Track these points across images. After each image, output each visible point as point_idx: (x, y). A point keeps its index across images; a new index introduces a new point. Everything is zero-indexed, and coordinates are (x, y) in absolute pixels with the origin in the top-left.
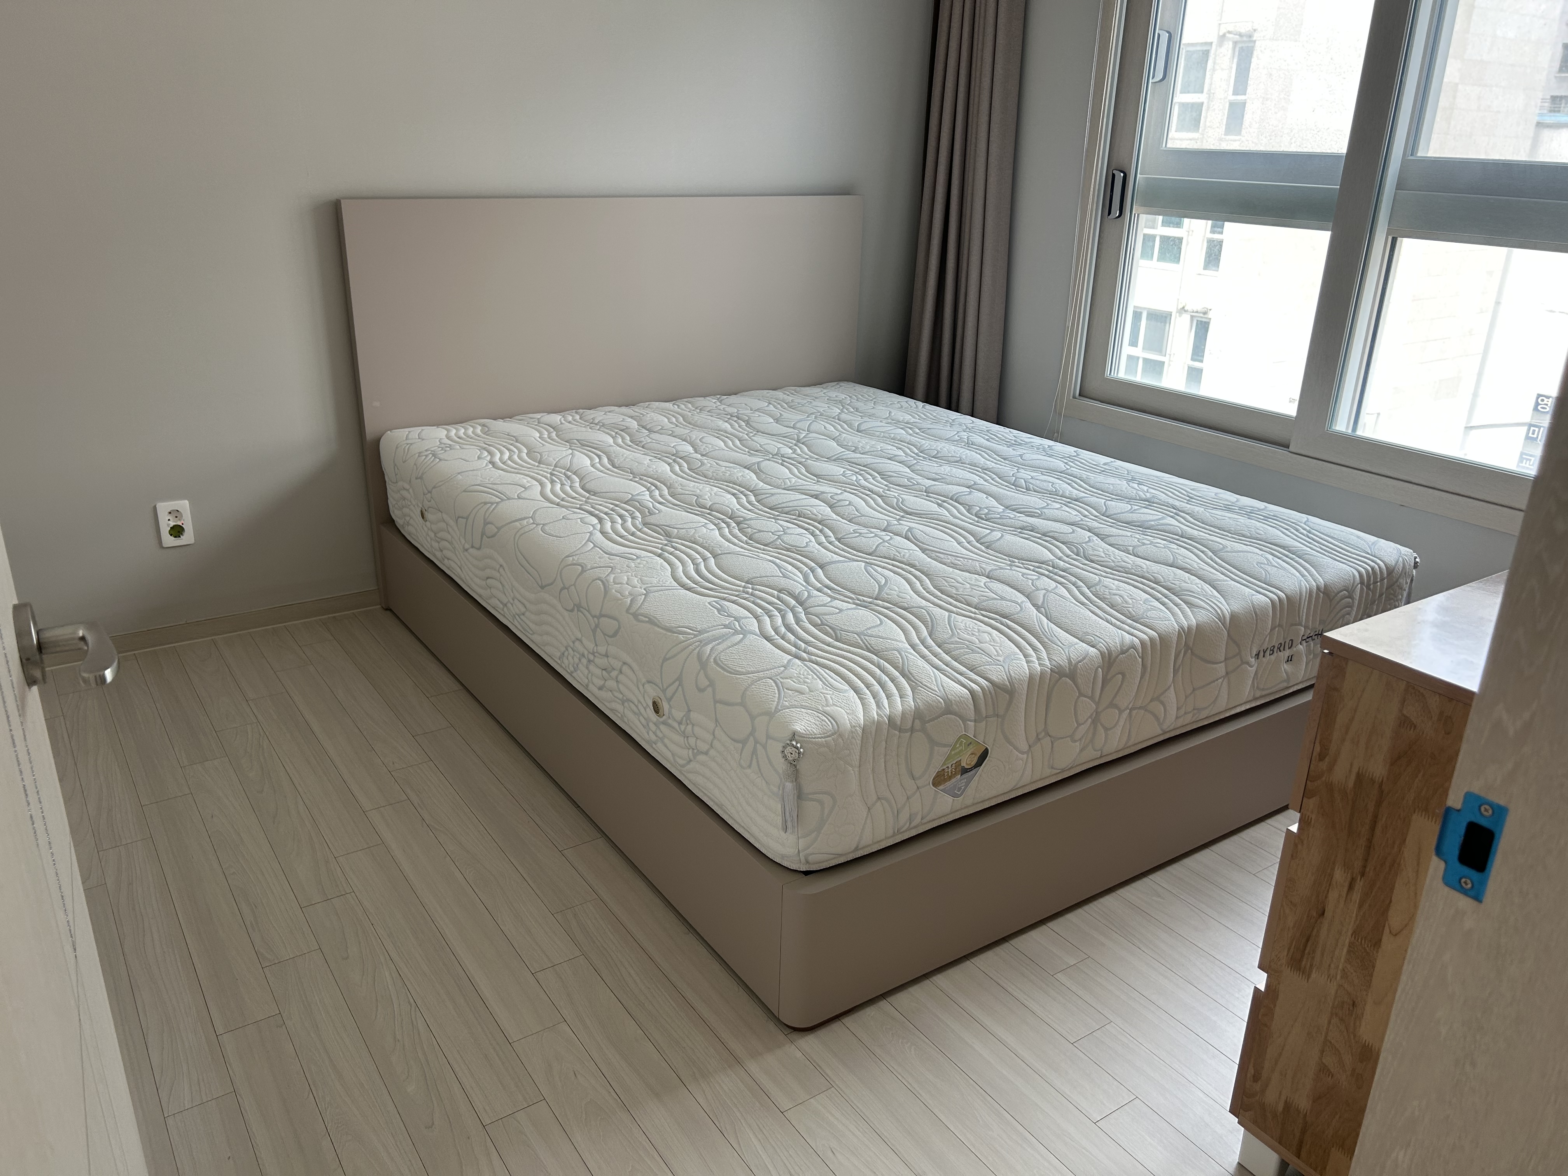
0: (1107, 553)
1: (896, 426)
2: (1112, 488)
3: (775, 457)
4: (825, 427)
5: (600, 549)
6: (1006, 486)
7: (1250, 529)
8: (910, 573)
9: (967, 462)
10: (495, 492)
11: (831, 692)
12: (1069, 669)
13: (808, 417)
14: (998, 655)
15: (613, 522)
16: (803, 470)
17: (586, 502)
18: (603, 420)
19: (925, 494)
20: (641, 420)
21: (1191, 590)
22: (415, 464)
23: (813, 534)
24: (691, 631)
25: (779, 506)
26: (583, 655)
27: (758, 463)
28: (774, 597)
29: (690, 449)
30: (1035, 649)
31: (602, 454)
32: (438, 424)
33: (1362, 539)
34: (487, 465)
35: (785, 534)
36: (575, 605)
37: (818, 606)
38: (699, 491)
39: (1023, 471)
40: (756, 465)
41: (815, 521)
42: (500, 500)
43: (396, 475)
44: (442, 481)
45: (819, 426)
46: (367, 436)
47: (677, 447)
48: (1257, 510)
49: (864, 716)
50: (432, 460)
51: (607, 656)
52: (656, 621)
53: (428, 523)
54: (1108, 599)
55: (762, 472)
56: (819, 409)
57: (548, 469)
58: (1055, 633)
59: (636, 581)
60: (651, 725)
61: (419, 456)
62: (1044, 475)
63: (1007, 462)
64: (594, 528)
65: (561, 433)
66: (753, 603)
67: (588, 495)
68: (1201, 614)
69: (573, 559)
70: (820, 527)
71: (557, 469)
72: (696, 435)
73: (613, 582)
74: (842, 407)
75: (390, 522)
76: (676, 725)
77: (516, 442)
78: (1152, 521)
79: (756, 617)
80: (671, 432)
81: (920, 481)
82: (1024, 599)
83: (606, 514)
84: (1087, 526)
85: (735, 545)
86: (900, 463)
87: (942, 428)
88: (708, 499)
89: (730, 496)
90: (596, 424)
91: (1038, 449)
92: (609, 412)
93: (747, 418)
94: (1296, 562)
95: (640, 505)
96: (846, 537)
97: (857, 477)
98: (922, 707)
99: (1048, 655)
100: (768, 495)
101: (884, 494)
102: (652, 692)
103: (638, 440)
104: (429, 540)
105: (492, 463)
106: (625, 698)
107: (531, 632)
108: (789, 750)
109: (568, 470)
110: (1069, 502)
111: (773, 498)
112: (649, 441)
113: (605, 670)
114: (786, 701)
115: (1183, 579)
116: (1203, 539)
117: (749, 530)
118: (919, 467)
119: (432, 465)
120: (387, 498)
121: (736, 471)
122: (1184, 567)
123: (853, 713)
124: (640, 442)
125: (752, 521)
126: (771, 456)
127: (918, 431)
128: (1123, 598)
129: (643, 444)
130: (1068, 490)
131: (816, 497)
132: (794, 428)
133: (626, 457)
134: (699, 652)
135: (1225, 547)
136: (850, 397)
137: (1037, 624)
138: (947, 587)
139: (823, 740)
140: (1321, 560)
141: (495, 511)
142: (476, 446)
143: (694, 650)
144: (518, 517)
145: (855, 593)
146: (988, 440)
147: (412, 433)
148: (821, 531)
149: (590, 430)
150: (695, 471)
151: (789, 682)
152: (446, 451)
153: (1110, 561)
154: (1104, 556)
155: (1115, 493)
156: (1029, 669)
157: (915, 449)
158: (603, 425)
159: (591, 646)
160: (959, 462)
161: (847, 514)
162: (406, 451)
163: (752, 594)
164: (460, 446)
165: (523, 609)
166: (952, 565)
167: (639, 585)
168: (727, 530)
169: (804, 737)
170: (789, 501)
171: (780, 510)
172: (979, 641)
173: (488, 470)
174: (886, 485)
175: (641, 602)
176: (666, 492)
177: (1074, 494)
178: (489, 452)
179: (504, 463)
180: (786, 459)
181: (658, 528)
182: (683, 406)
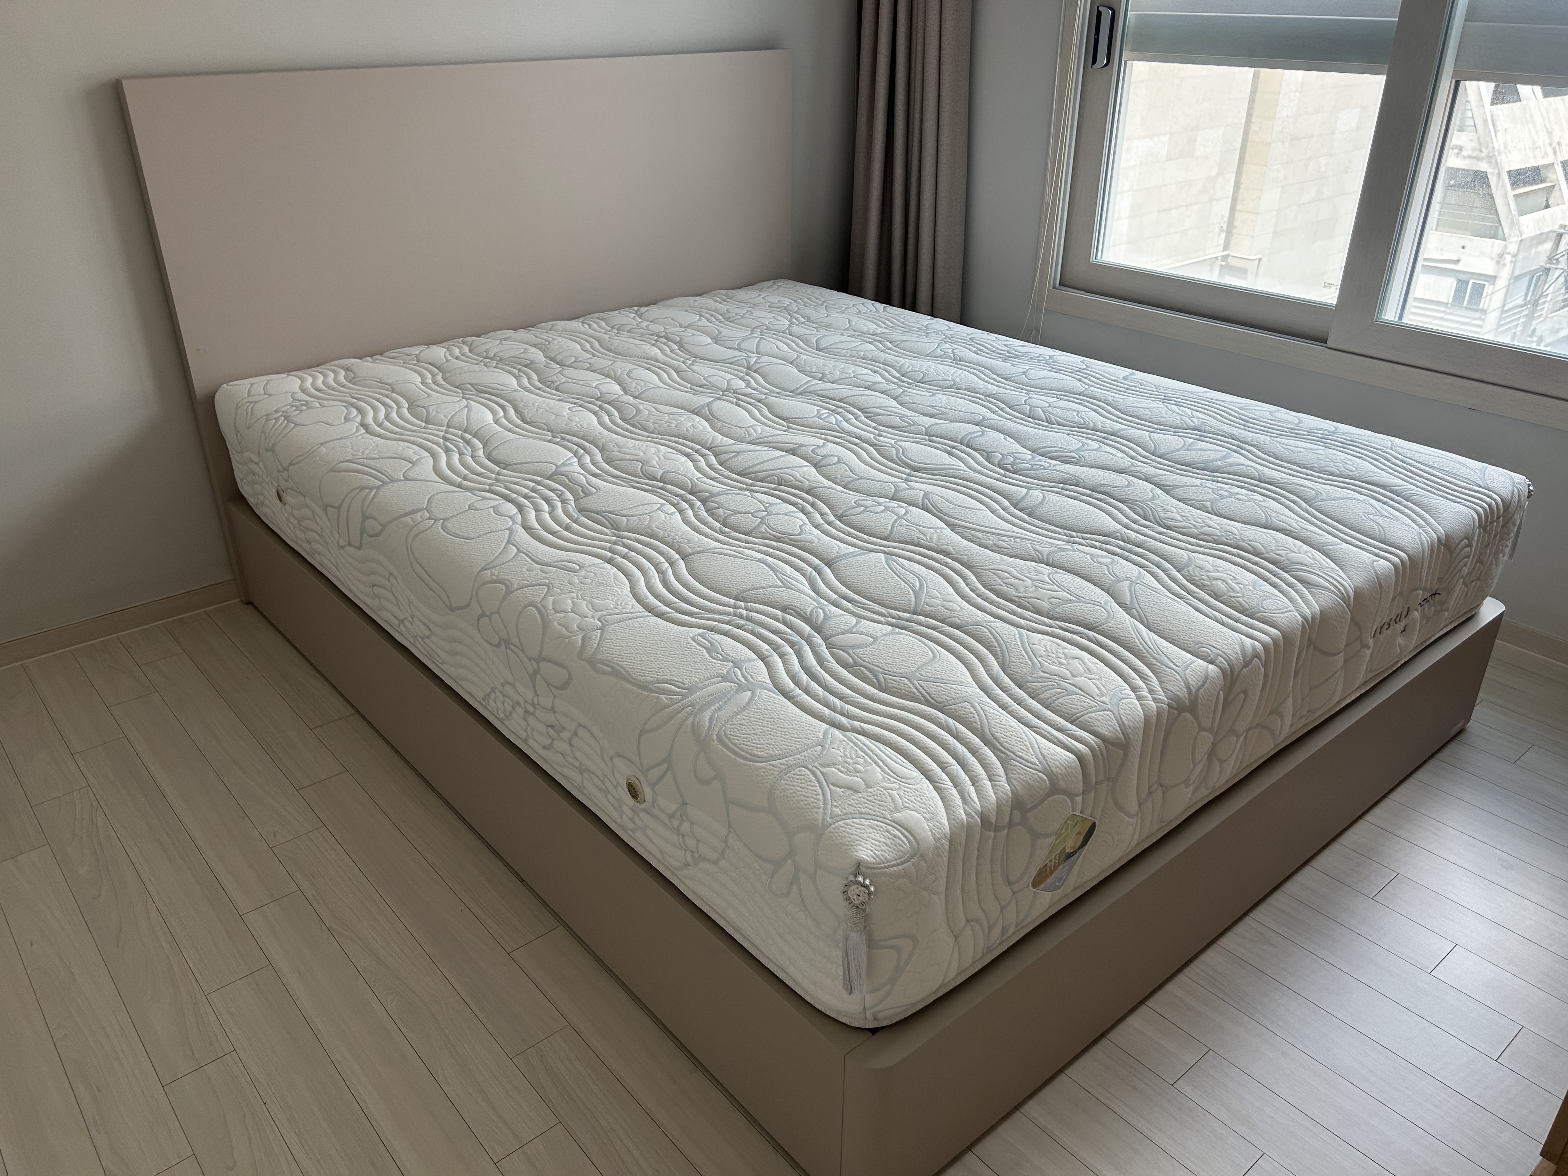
0: (1183, 514)
1: (863, 340)
2: (1149, 413)
3: (726, 393)
4: (777, 347)
5: (527, 555)
6: (1021, 419)
7: (1336, 464)
8: (946, 565)
9: (964, 387)
10: (373, 471)
11: (897, 786)
12: (1190, 700)
13: (751, 333)
14: (1102, 695)
15: (537, 510)
16: (766, 411)
17: (497, 480)
18: (499, 352)
19: (927, 437)
20: (548, 349)
21: (1302, 562)
22: (263, 432)
23: (803, 511)
24: (678, 690)
25: (751, 470)
26: (518, 704)
27: (709, 405)
28: (777, 620)
29: (617, 388)
30: (1143, 677)
31: (506, 403)
32: (288, 370)
33: (1467, 467)
34: (357, 430)
35: (768, 514)
36: (501, 639)
37: (843, 633)
38: (642, 454)
39: (1034, 396)
40: (707, 408)
41: (801, 490)
42: (380, 483)
43: (240, 443)
44: (301, 456)
45: (770, 344)
46: (197, 392)
47: (601, 388)
48: (1328, 433)
49: (949, 819)
50: (284, 425)
51: (553, 710)
52: (623, 672)
53: (287, 507)
54: (1208, 586)
55: (717, 419)
56: (763, 321)
57: (439, 430)
58: (1161, 648)
59: (585, 606)
60: (625, 808)
61: (267, 420)
62: (1061, 399)
63: (1011, 383)
64: (514, 522)
65: (449, 375)
66: (753, 633)
67: (498, 468)
68: (1322, 596)
69: (492, 574)
70: (811, 498)
71: (451, 430)
72: (622, 367)
73: (553, 609)
74: (789, 317)
75: (239, 498)
76: (665, 818)
77: (393, 392)
78: (1217, 460)
79: (763, 658)
80: (589, 365)
81: (916, 419)
82: (1107, 597)
83: (526, 497)
84: (1142, 473)
85: (707, 536)
86: (881, 393)
87: (917, 339)
88: (657, 466)
89: (683, 459)
90: (492, 359)
91: (1039, 361)
92: (505, 339)
93: (679, 339)
94: (1404, 506)
95: (570, 481)
96: (848, 513)
97: (835, 418)
98: (1021, 792)
99: (1160, 684)
100: (732, 454)
101: (877, 443)
102: (624, 771)
103: (550, 379)
104: (292, 527)
105: (363, 425)
106: (583, 767)
107: (440, 661)
108: (854, 890)
109: (465, 432)
110: (1104, 438)
111: (740, 458)
112: (563, 381)
113: (552, 727)
114: (836, 807)
115: (1288, 546)
116: (1290, 484)
117: (721, 511)
118: (907, 398)
119: (285, 432)
120: (232, 470)
121: (683, 419)
122: (1282, 527)
123: (932, 818)
124: (553, 382)
125: (721, 497)
126: (721, 393)
127: (890, 346)
128: (1227, 583)
129: (556, 384)
130: (1099, 421)
131: (793, 452)
132: (739, 349)
133: (538, 407)
134: (693, 724)
135: (1319, 493)
136: (795, 301)
137: (1135, 636)
138: (1001, 585)
139: (900, 867)
140: (1433, 501)
141: (376, 500)
142: (342, 401)
143: (685, 720)
144: (409, 509)
145: (885, 606)
146: (975, 352)
147: (255, 386)
148: (813, 505)
149: (485, 369)
150: (631, 421)
151: (833, 773)
152: (301, 411)
153: (1191, 526)
154: (1181, 519)
155: (1154, 420)
156: (1143, 710)
157: (895, 372)
158: (501, 360)
159: (529, 695)
160: (953, 387)
161: (839, 476)
162: (250, 410)
163: (748, 619)
164: (320, 404)
165: (427, 633)
166: (997, 549)
167: (590, 613)
168: (690, 512)
169: (874, 868)
170: (762, 463)
171: (753, 475)
172: (1072, 674)
173: (360, 437)
174: (874, 428)
175: (597, 642)
176: (599, 457)
177: (1108, 426)
178: (360, 411)
179: (380, 426)
180: (740, 396)
181: (598, 516)
182: (595, 326)
